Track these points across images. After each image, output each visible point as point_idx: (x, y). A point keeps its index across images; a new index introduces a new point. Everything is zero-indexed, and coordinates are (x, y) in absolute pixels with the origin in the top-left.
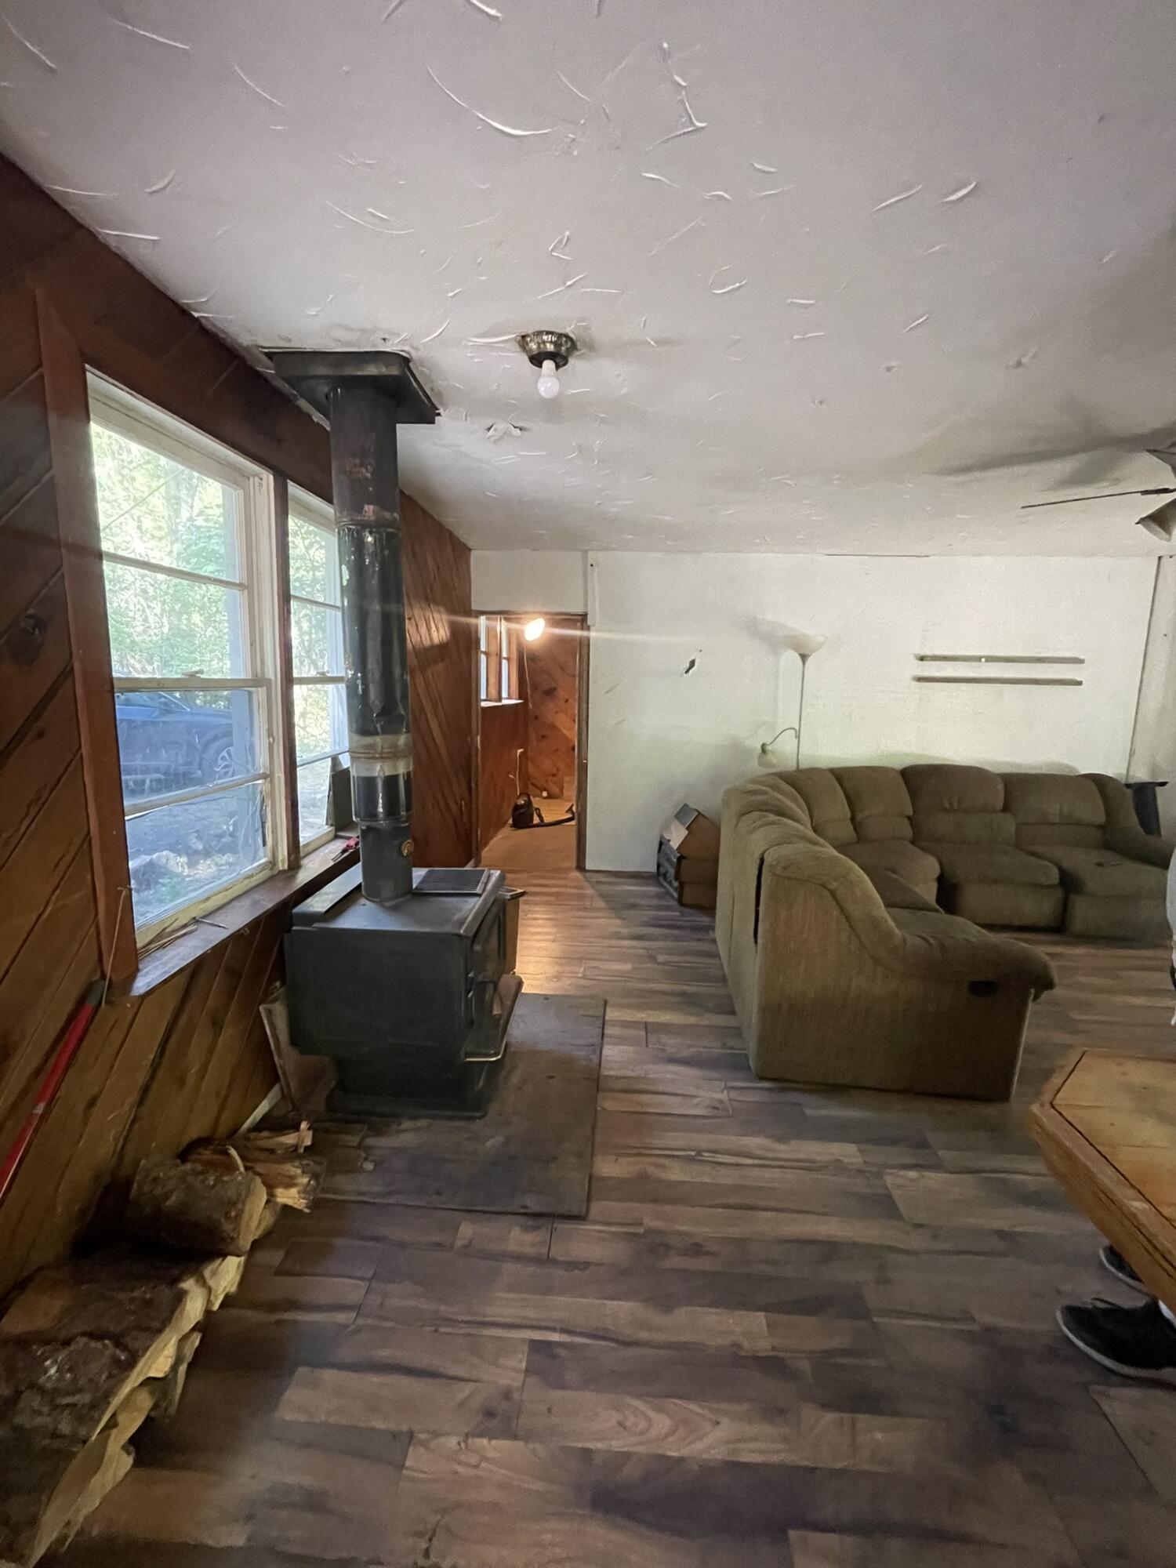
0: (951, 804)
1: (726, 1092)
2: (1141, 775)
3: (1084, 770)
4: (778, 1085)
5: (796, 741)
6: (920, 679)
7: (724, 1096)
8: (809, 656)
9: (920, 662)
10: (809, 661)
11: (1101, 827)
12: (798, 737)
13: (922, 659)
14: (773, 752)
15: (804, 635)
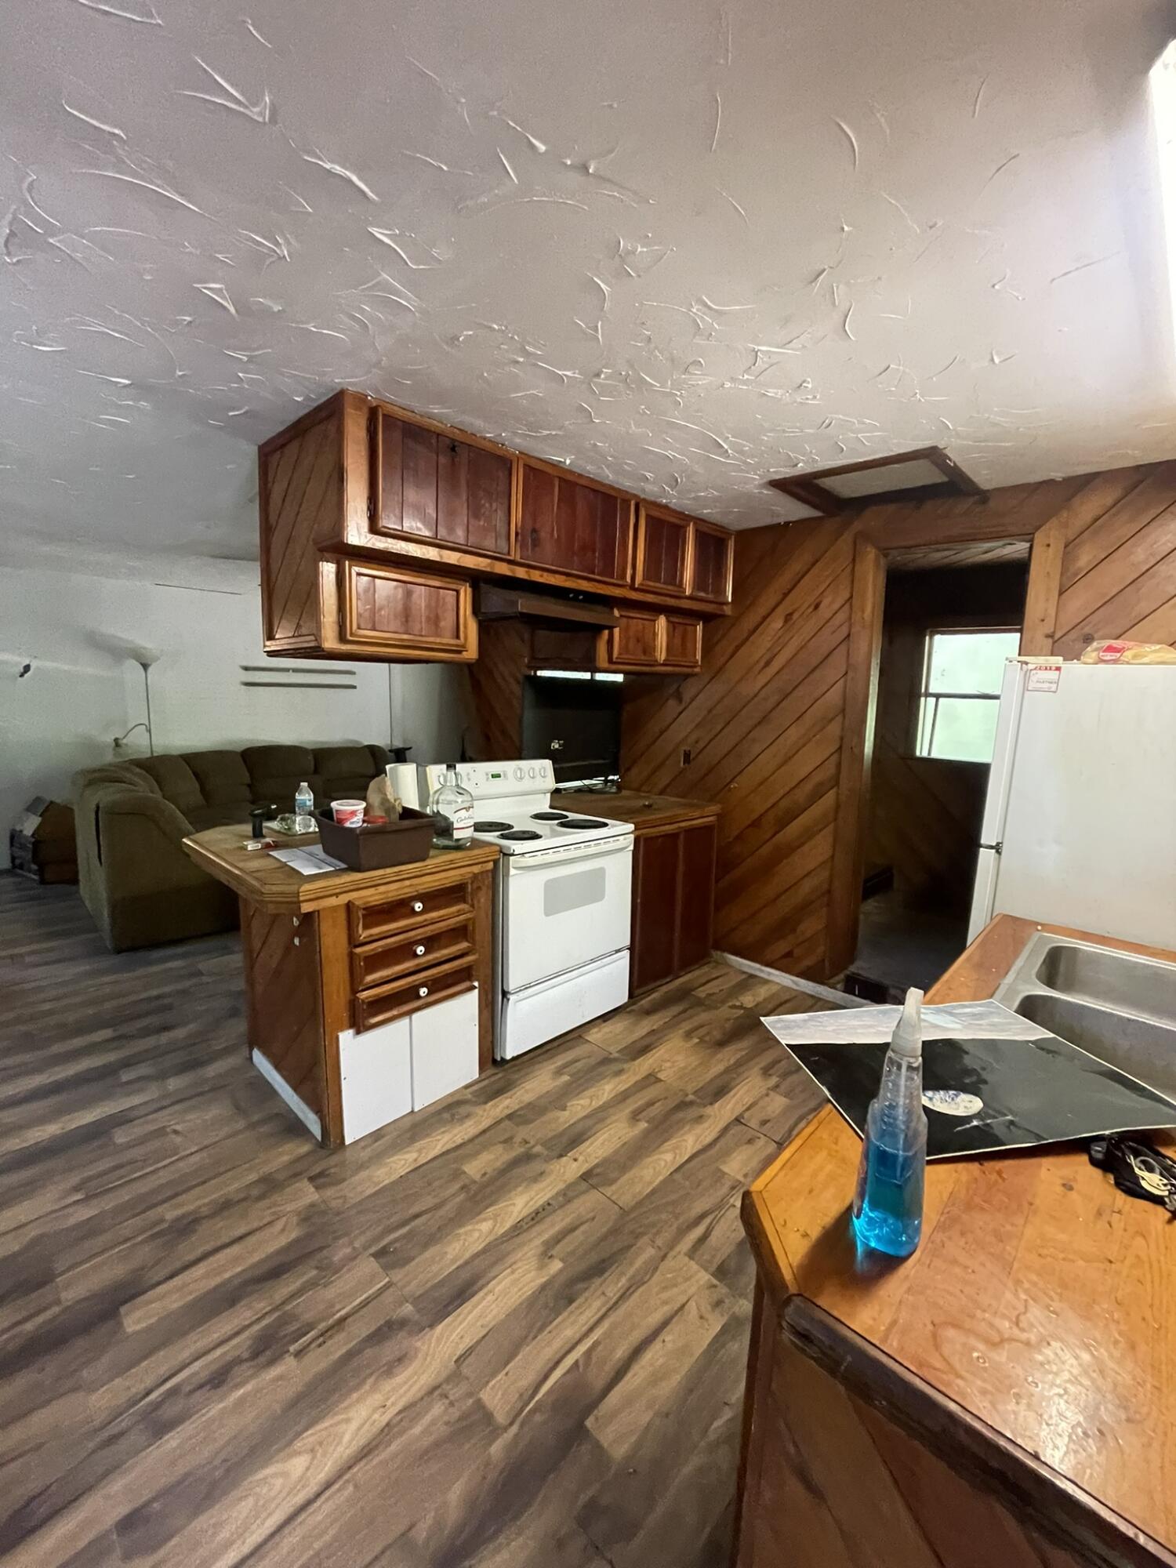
2: (398, 744)
3: (366, 743)
5: (148, 734)
6: (247, 684)
8: (149, 665)
9: (245, 672)
10: (150, 670)
12: (149, 731)
13: (246, 669)
14: (126, 745)
15: (144, 648)
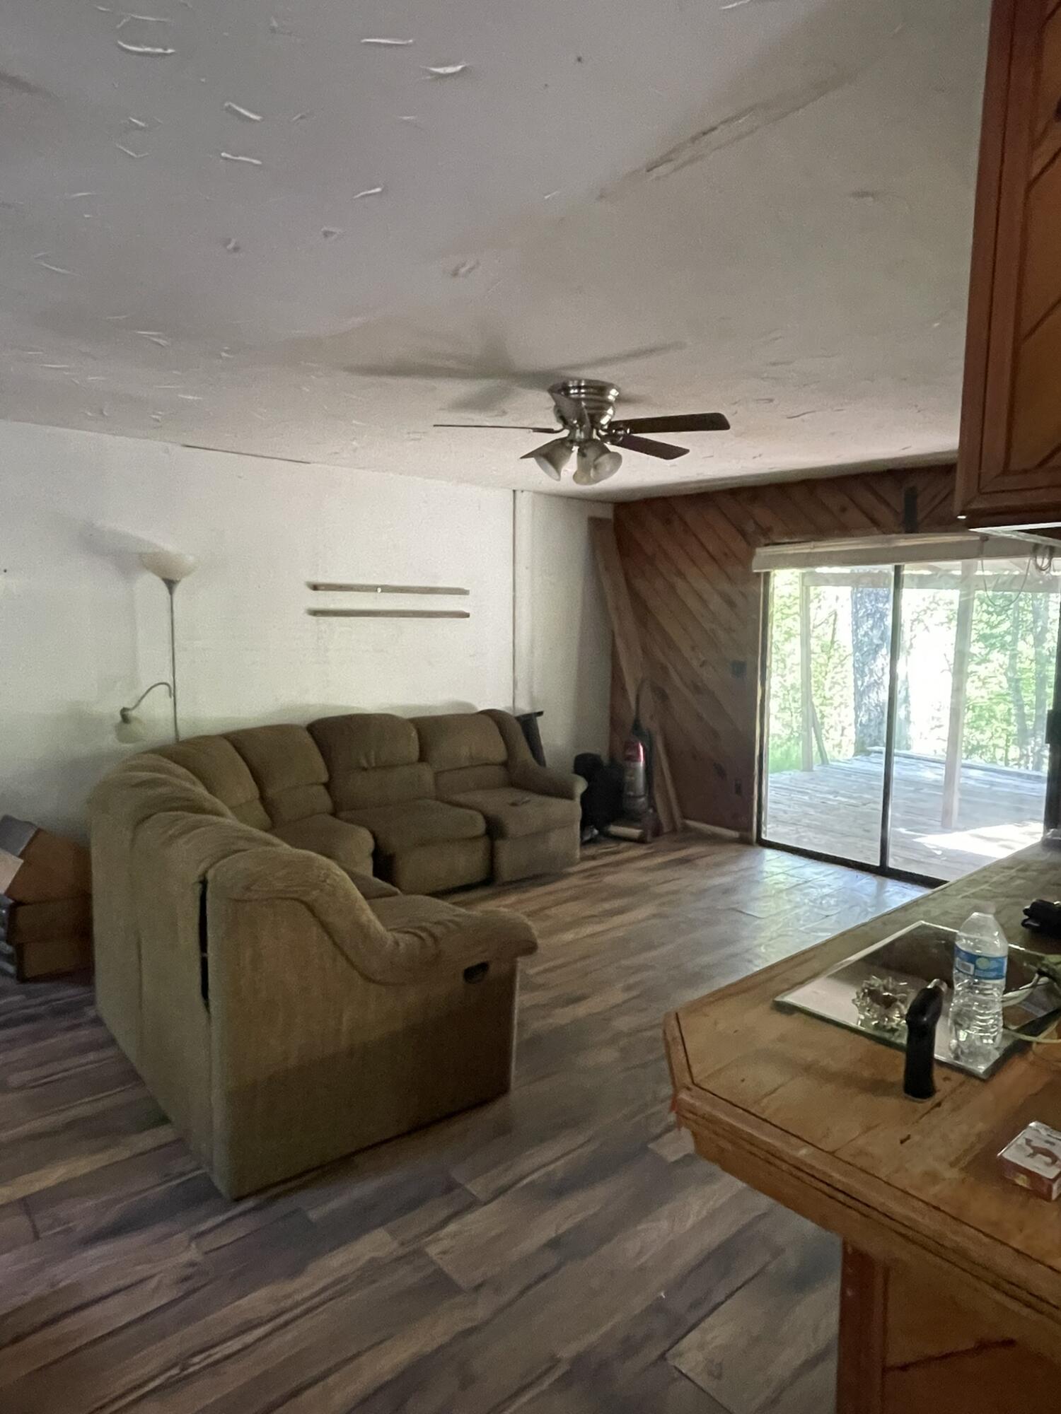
0: (368, 761)
1: (193, 1245)
2: (524, 707)
3: (481, 707)
4: (263, 1197)
5: (170, 701)
6: (315, 613)
7: (193, 1254)
8: (177, 582)
9: (314, 592)
11: (505, 764)
12: (173, 693)
13: (315, 587)
14: (136, 719)
15: (167, 554)
